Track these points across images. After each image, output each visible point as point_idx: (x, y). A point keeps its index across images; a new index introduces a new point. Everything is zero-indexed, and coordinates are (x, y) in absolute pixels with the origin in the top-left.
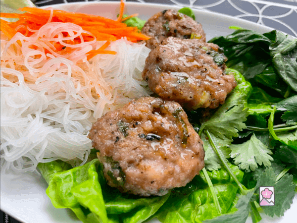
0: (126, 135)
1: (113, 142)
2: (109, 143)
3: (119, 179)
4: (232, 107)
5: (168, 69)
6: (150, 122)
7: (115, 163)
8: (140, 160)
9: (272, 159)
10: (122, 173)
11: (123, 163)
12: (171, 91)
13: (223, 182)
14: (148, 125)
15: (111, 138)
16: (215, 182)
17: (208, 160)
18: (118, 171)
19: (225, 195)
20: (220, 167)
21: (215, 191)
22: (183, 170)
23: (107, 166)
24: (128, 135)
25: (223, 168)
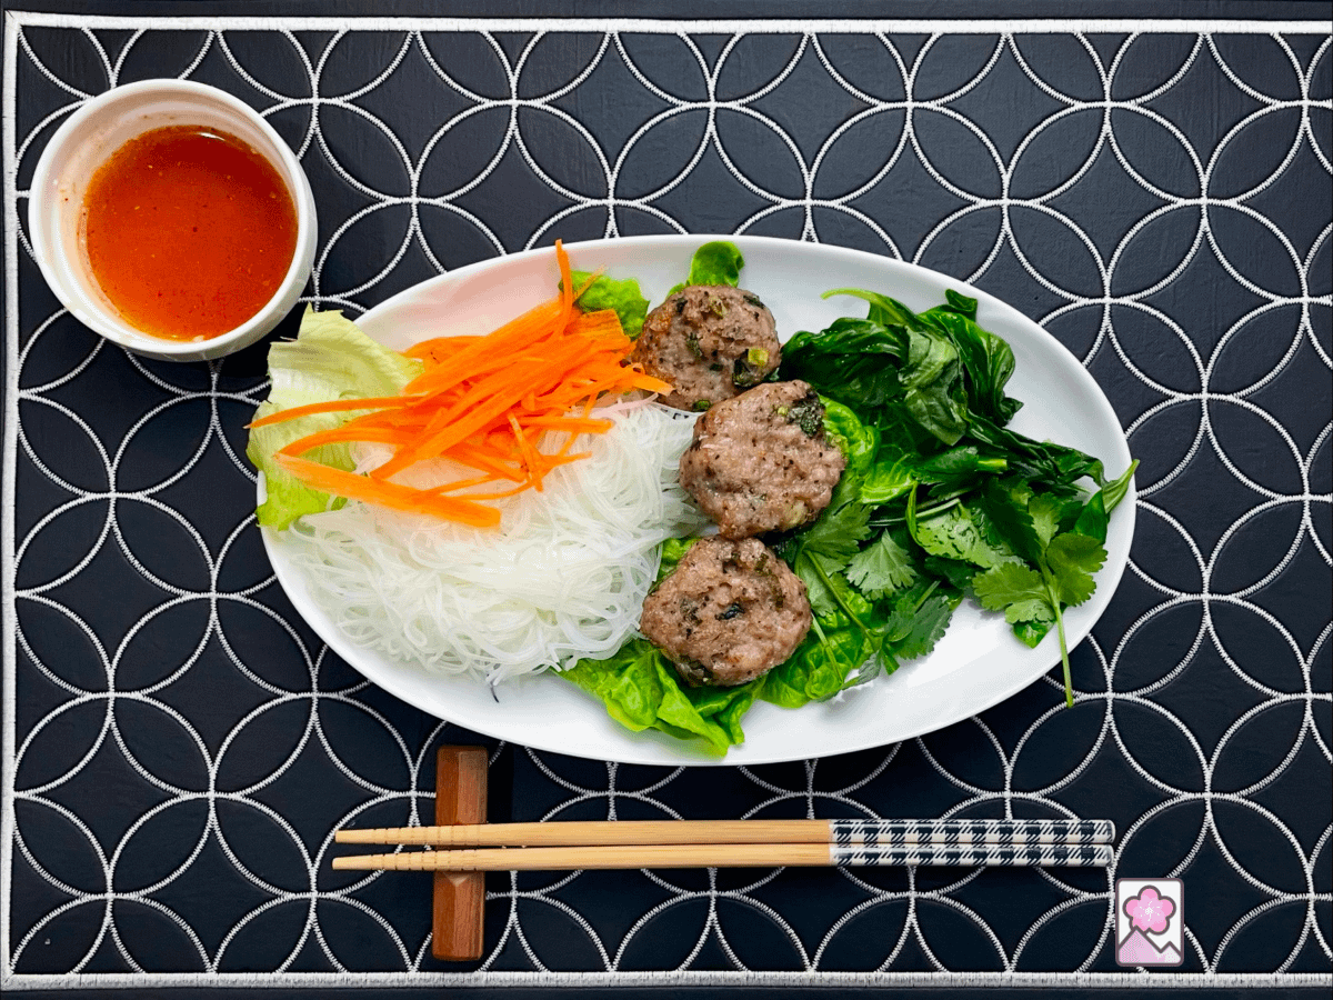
0: (699, 622)
1: (685, 638)
2: (679, 639)
3: (705, 680)
4: (843, 507)
5: (731, 489)
6: (724, 589)
7: (696, 663)
8: (727, 651)
9: (914, 572)
10: (709, 672)
11: (706, 661)
12: (743, 528)
13: (842, 629)
14: (723, 597)
15: (680, 633)
16: (828, 632)
17: (817, 600)
18: (701, 672)
19: (848, 647)
20: (836, 608)
21: (831, 644)
22: (784, 645)
23: (684, 667)
24: (701, 621)
25: (840, 608)
